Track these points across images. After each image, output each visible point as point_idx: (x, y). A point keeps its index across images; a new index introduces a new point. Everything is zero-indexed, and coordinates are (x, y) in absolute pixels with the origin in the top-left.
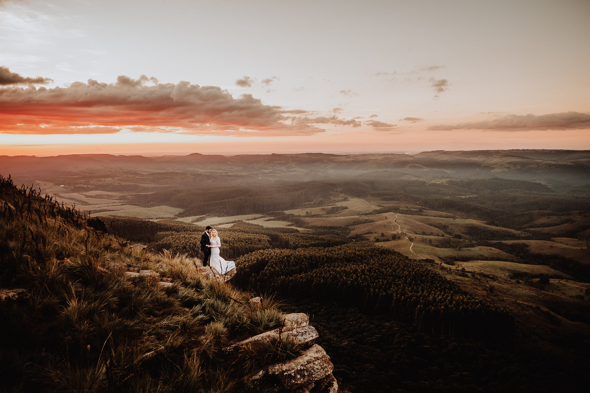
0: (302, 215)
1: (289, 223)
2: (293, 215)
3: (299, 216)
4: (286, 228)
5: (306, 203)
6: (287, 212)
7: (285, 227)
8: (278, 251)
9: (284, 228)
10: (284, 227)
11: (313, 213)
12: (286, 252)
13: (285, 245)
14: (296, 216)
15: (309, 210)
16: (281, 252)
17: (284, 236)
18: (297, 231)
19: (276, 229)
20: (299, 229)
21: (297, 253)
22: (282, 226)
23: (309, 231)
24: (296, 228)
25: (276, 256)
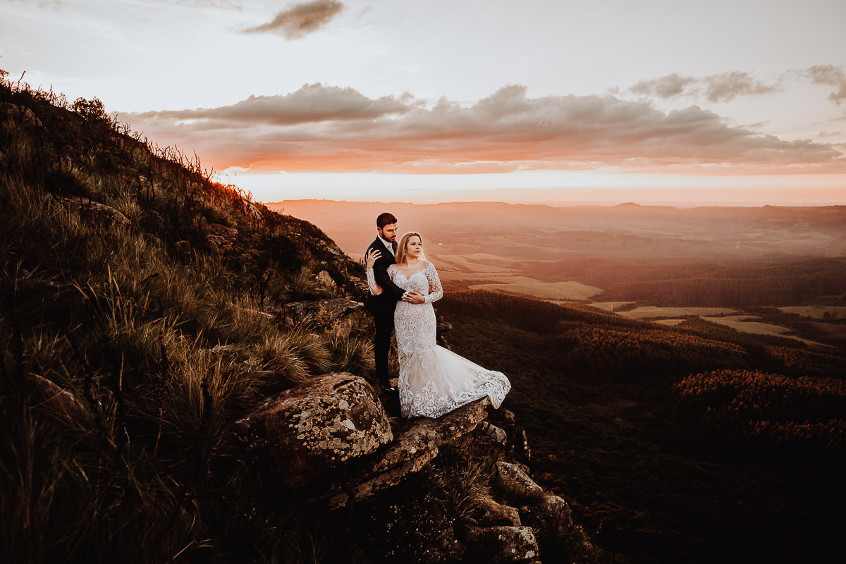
0: (816, 317)
1: (787, 330)
2: (798, 315)
3: (809, 318)
4: (781, 338)
5: (828, 297)
6: (786, 310)
7: (779, 336)
8: (759, 376)
9: (776, 337)
10: (776, 334)
11: (839, 316)
12: (777, 380)
13: (775, 366)
14: (803, 318)
15: (830, 309)
16: (767, 379)
17: (775, 352)
18: (803, 345)
19: (761, 337)
20: (806, 342)
21: (799, 385)
22: (771, 333)
23: (826, 347)
24: (800, 340)
25: (756, 384)
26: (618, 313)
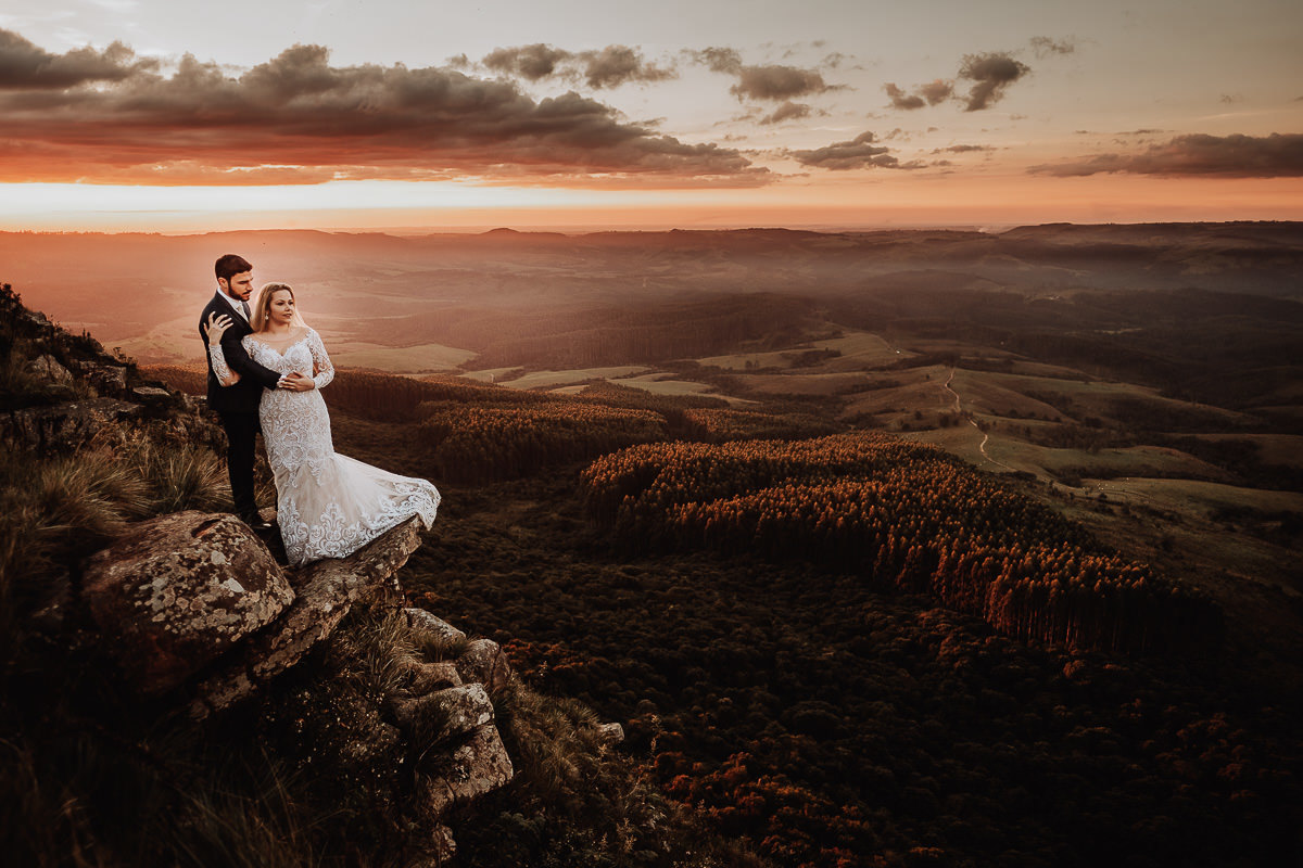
0: (739, 369)
1: (708, 387)
2: (717, 367)
3: (730, 370)
4: (702, 398)
5: (747, 342)
6: (704, 362)
7: (700, 395)
8: (681, 448)
9: (696, 398)
10: (696, 394)
11: (762, 365)
12: (701, 450)
13: (698, 434)
14: (724, 371)
15: (752, 357)
16: (690, 450)
17: (695, 415)
18: (726, 404)
19: (679, 399)
20: (730, 400)
21: (725, 453)
22: (690, 393)
23: (751, 404)
24: (722, 397)
25: (678, 459)
26: (501, 384)
